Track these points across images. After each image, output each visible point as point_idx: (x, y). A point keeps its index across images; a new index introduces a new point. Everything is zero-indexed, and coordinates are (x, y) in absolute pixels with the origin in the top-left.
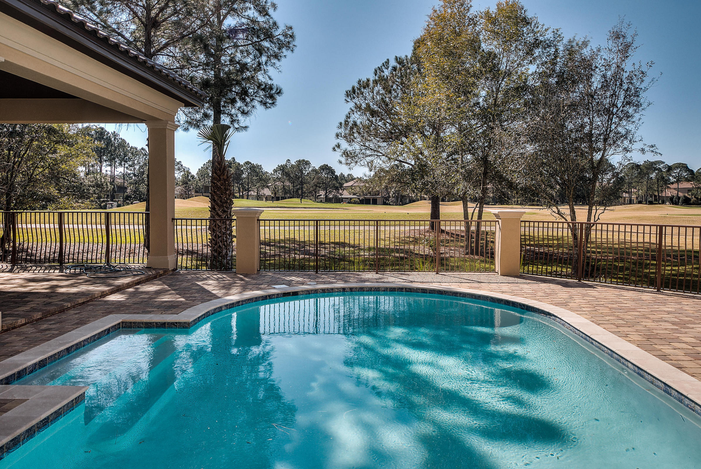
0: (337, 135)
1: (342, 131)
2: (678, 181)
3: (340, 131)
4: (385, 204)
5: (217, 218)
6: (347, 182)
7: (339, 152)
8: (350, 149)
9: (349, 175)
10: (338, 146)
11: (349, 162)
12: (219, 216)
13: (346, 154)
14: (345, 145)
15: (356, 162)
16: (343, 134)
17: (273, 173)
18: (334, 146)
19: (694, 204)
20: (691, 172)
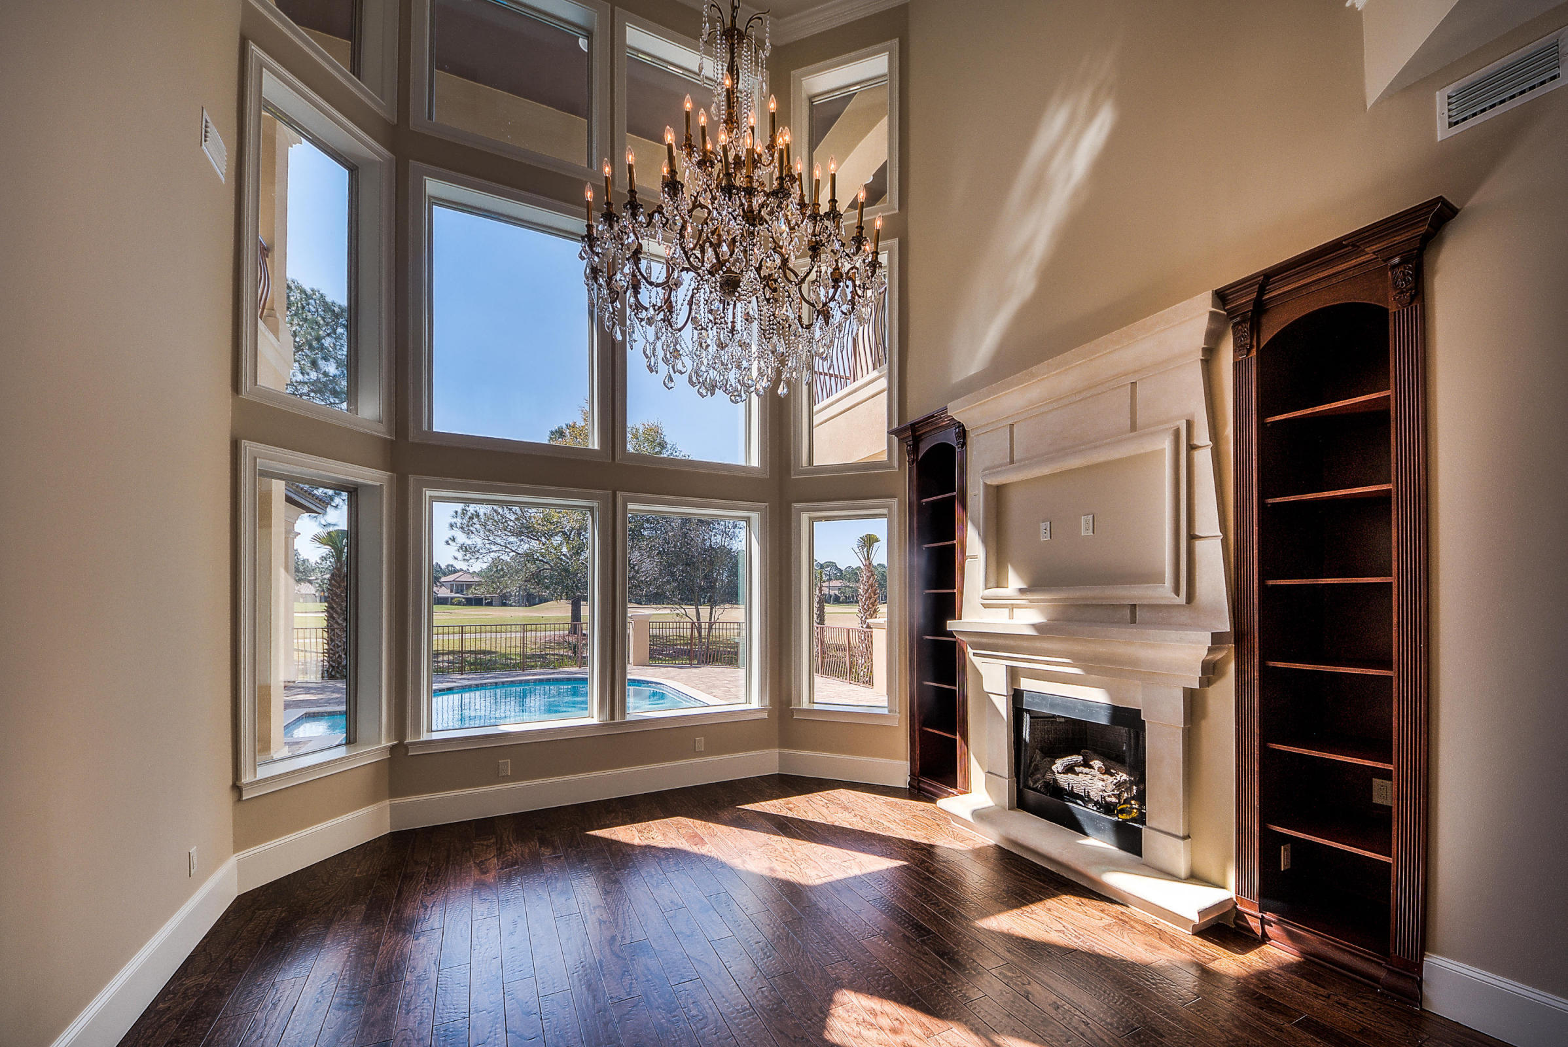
0: (452, 526)
1: (458, 521)
2: (830, 580)
3: (455, 520)
4: (504, 605)
5: (336, 626)
6: (445, 575)
7: (453, 548)
8: (469, 542)
9: (448, 566)
10: (454, 539)
11: (467, 558)
12: (339, 624)
13: (464, 548)
14: (462, 538)
15: (477, 558)
16: (458, 525)
17: (319, 561)
18: (447, 539)
19: (843, 602)
20: (840, 570)
